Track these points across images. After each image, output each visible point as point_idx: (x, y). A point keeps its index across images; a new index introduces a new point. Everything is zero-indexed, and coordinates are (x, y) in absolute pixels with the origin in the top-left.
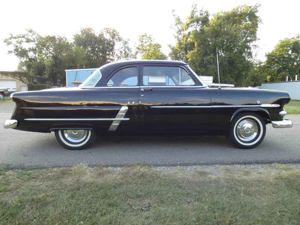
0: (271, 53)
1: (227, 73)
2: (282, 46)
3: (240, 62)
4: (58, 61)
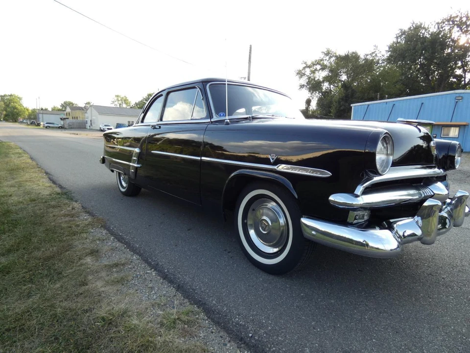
4: (350, 91)
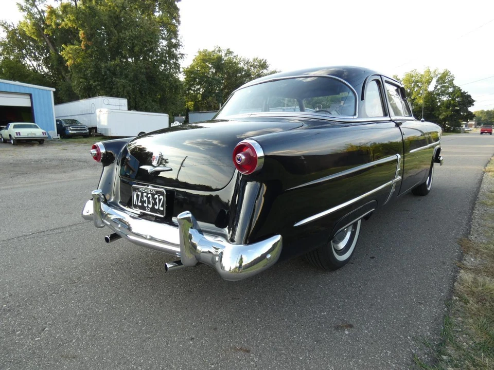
3: (165, 78)
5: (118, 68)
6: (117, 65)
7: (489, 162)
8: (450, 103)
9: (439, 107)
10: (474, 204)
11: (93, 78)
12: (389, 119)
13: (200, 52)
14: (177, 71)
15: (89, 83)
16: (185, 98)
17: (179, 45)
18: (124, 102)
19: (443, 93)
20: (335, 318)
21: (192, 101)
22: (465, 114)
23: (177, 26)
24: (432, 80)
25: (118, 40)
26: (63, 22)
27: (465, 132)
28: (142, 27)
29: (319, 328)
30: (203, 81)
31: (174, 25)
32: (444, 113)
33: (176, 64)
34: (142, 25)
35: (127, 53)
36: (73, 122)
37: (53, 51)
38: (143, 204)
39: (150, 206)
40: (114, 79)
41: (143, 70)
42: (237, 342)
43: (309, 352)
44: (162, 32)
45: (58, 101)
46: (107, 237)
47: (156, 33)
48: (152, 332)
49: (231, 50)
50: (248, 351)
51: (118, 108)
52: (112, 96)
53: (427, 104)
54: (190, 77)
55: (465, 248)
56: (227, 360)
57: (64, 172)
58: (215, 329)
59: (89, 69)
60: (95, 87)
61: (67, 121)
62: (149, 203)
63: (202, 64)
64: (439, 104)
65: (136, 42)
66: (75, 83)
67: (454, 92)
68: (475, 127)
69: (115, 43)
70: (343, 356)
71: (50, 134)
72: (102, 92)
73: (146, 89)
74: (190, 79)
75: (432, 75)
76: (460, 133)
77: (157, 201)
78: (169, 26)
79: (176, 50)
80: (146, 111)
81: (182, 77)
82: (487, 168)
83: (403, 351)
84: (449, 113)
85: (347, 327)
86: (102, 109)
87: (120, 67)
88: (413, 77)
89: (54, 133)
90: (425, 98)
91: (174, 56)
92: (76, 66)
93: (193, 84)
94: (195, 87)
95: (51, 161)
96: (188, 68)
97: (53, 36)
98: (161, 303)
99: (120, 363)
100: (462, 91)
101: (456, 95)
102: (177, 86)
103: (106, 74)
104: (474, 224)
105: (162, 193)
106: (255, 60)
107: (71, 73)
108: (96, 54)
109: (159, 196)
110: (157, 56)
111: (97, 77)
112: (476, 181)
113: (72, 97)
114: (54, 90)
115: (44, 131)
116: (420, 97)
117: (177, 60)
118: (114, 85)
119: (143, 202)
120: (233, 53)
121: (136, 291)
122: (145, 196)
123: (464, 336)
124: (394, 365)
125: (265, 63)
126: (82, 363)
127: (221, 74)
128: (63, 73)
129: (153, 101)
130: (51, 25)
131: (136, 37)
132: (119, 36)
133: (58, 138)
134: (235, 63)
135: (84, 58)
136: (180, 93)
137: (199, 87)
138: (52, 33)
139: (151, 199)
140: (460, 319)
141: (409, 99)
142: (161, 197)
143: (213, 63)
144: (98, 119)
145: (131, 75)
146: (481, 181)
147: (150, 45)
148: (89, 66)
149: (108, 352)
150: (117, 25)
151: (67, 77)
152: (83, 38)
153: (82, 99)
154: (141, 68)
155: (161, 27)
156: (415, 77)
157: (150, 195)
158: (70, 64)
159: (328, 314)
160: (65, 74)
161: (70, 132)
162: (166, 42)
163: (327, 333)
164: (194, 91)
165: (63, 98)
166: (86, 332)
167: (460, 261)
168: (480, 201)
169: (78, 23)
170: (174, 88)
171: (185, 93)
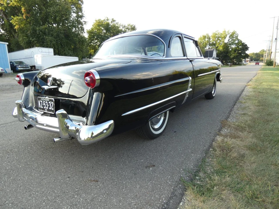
0: (91, 29)
1: (65, 46)
2: (99, 26)
3: (75, 36)
5: (47, 30)
6: (46, 28)
7: (251, 80)
8: (236, 49)
9: (231, 51)
10: (236, 103)
11: (32, 36)
12: (186, 58)
13: (96, 21)
14: (83, 31)
15: (29, 39)
16: (89, 47)
17: (83, 17)
18: (51, 50)
19: (233, 43)
20: (147, 162)
21: (93, 49)
22: (244, 55)
23: (81, 5)
24: (227, 36)
25: (46, 14)
26: (11, 2)
27: (244, 65)
28: (60, 6)
29: (137, 168)
30: (99, 37)
31: (80, 4)
32: (233, 55)
33: (82, 27)
34: (60, 4)
35: (52, 21)
36: (21, 63)
37: (6, 20)
38: (43, 107)
39: (47, 108)
40: (44, 37)
41: (62, 31)
42: (92, 177)
43: (129, 179)
44: (73, 9)
45: (11, 50)
46: (26, 126)
47: (69, 9)
48: (48, 175)
49: (114, 19)
50: (97, 181)
51: (48, 54)
52: (44, 47)
53: (224, 49)
54: (91, 35)
55: (223, 125)
56: (85, 186)
57: (13, 92)
58: (82, 172)
59: (29, 31)
60: (33, 41)
61: (16, 62)
62: (46, 106)
63: (98, 27)
64: (230, 50)
65: (57, 14)
66: (21, 39)
67: (238, 43)
68: (250, 62)
69: (44, 15)
70: (146, 180)
71: (6, 70)
72: (38, 45)
73: (64, 42)
74: (91, 36)
75: (227, 33)
76: (241, 65)
77: (50, 105)
78: (77, 5)
79: (81, 19)
80: (65, 56)
81: (86, 35)
82: (248, 84)
83: (176, 176)
84: (236, 54)
85: (152, 166)
86: (38, 55)
87: (48, 29)
88: (216, 35)
89: (9, 70)
90: (223, 46)
91: (80, 23)
92: (21, 29)
93: (93, 40)
94: (94, 41)
95: (6, 86)
96: (90, 30)
97: (5, 11)
98: (55, 161)
99: (26, 192)
100: (243, 42)
101: (239, 45)
102: (83, 40)
103: (39, 34)
104: (233, 113)
105: (52, 101)
106: (129, 25)
107: (18, 33)
108: (33, 22)
109: (51, 102)
110: (71, 23)
111: (35, 36)
112: (241, 91)
113: (20, 48)
114: (7, 43)
115: (2, 69)
116: (220, 46)
117: (82, 25)
118: (45, 40)
119: (43, 106)
120: (116, 21)
121: (43, 155)
122: (45, 103)
123: (210, 167)
124: (170, 183)
125: (134, 27)
126: (5, 193)
127: (109, 33)
128: (13, 33)
129: (69, 49)
130: (4, 4)
131: (57, 12)
132: (47, 11)
133: (12, 73)
134: (117, 27)
135: (25, 24)
136: (85, 45)
137: (96, 41)
138: (5, 9)
139: (47, 104)
140: (210, 159)
141: (214, 47)
142: (52, 103)
143: (104, 27)
144: (35, 61)
145: (55, 34)
146: (243, 91)
147: (66, 16)
148: (29, 29)
149: (21, 186)
150: (45, 4)
151: (16, 36)
152: (24, 12)
153: (25, 49)
154: (61, 30)
155: (72, 5)
156: (218, 35)
157: (46, 102)
158: (17, 28)
159: (144, 161)
160: (14, 34)
161: (19, 69)
162: (76, 15)
163: (141, 170)
164: (94, 43)
165: (14, 49)
166: (10, 178)
167: (219, 132)
168: (239, 101)
169: (21, 3)
170: (81, 42)
171: (89, 45)
